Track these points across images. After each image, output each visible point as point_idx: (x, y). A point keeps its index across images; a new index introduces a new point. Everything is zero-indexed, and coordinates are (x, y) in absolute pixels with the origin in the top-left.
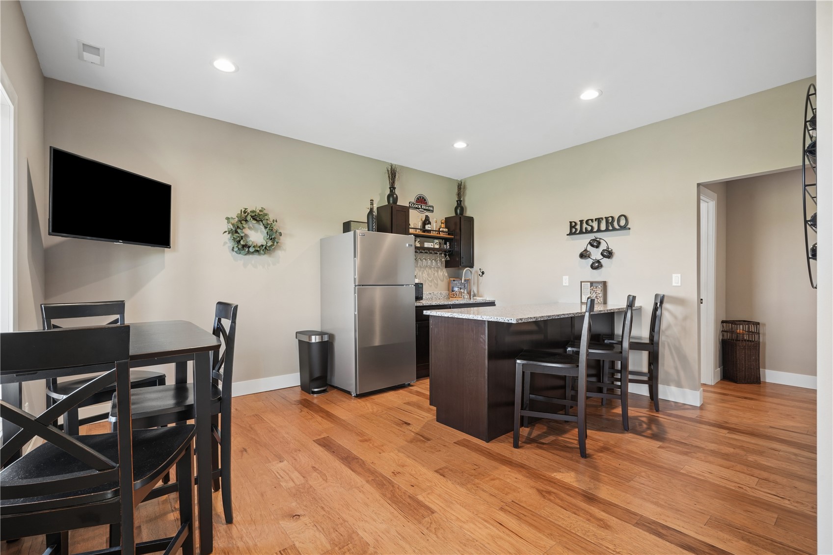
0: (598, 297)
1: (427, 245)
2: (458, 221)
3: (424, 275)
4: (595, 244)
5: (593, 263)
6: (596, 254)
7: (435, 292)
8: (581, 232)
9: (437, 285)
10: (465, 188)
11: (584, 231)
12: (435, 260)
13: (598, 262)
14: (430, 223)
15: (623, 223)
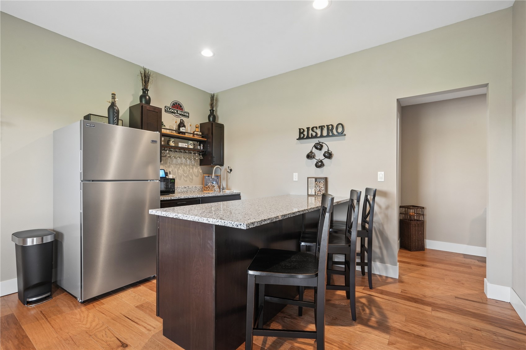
0: (321, 191)
1: (181, 145)
2: (210, 126)
3: (180, 171)
4: (319, 147)
5: (317, 163)
6: (319, 155)
7: (190, 186)
8: (308, 137)
9: (192, 179)
10: (217, 100)
11: (310, 136)
12: (189, 159)
13: (321, 161)
14: (184, 126)
15: (340, 130)
